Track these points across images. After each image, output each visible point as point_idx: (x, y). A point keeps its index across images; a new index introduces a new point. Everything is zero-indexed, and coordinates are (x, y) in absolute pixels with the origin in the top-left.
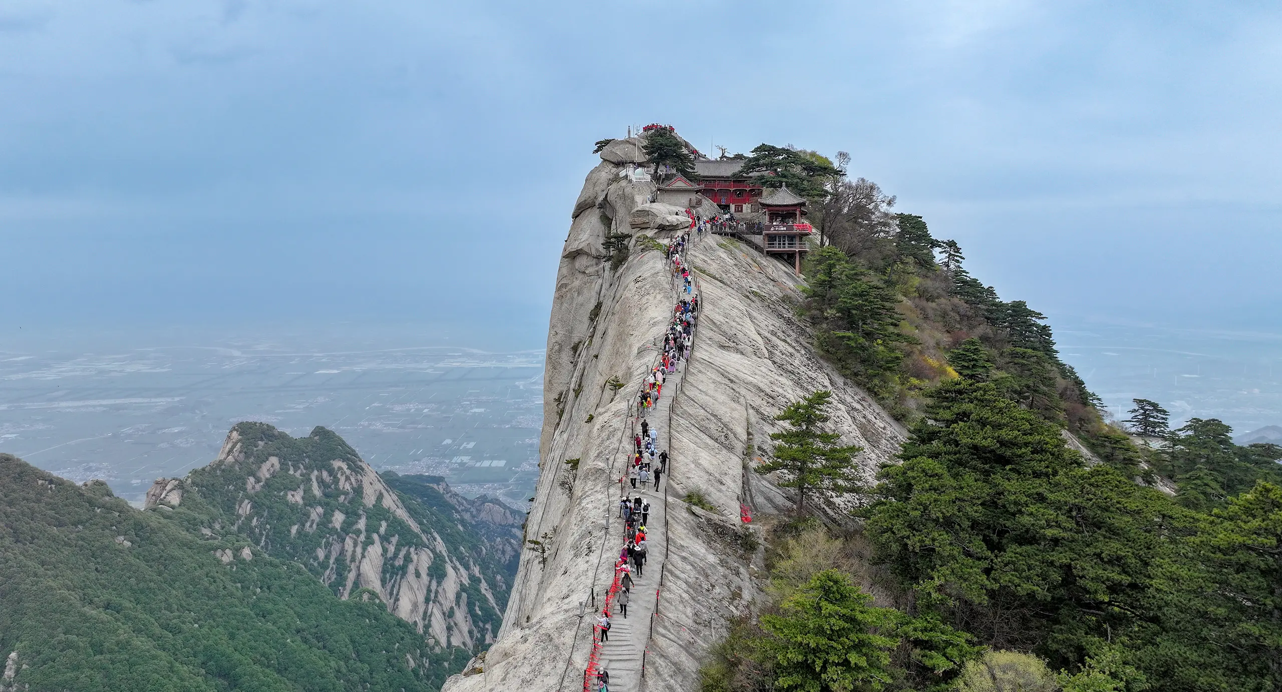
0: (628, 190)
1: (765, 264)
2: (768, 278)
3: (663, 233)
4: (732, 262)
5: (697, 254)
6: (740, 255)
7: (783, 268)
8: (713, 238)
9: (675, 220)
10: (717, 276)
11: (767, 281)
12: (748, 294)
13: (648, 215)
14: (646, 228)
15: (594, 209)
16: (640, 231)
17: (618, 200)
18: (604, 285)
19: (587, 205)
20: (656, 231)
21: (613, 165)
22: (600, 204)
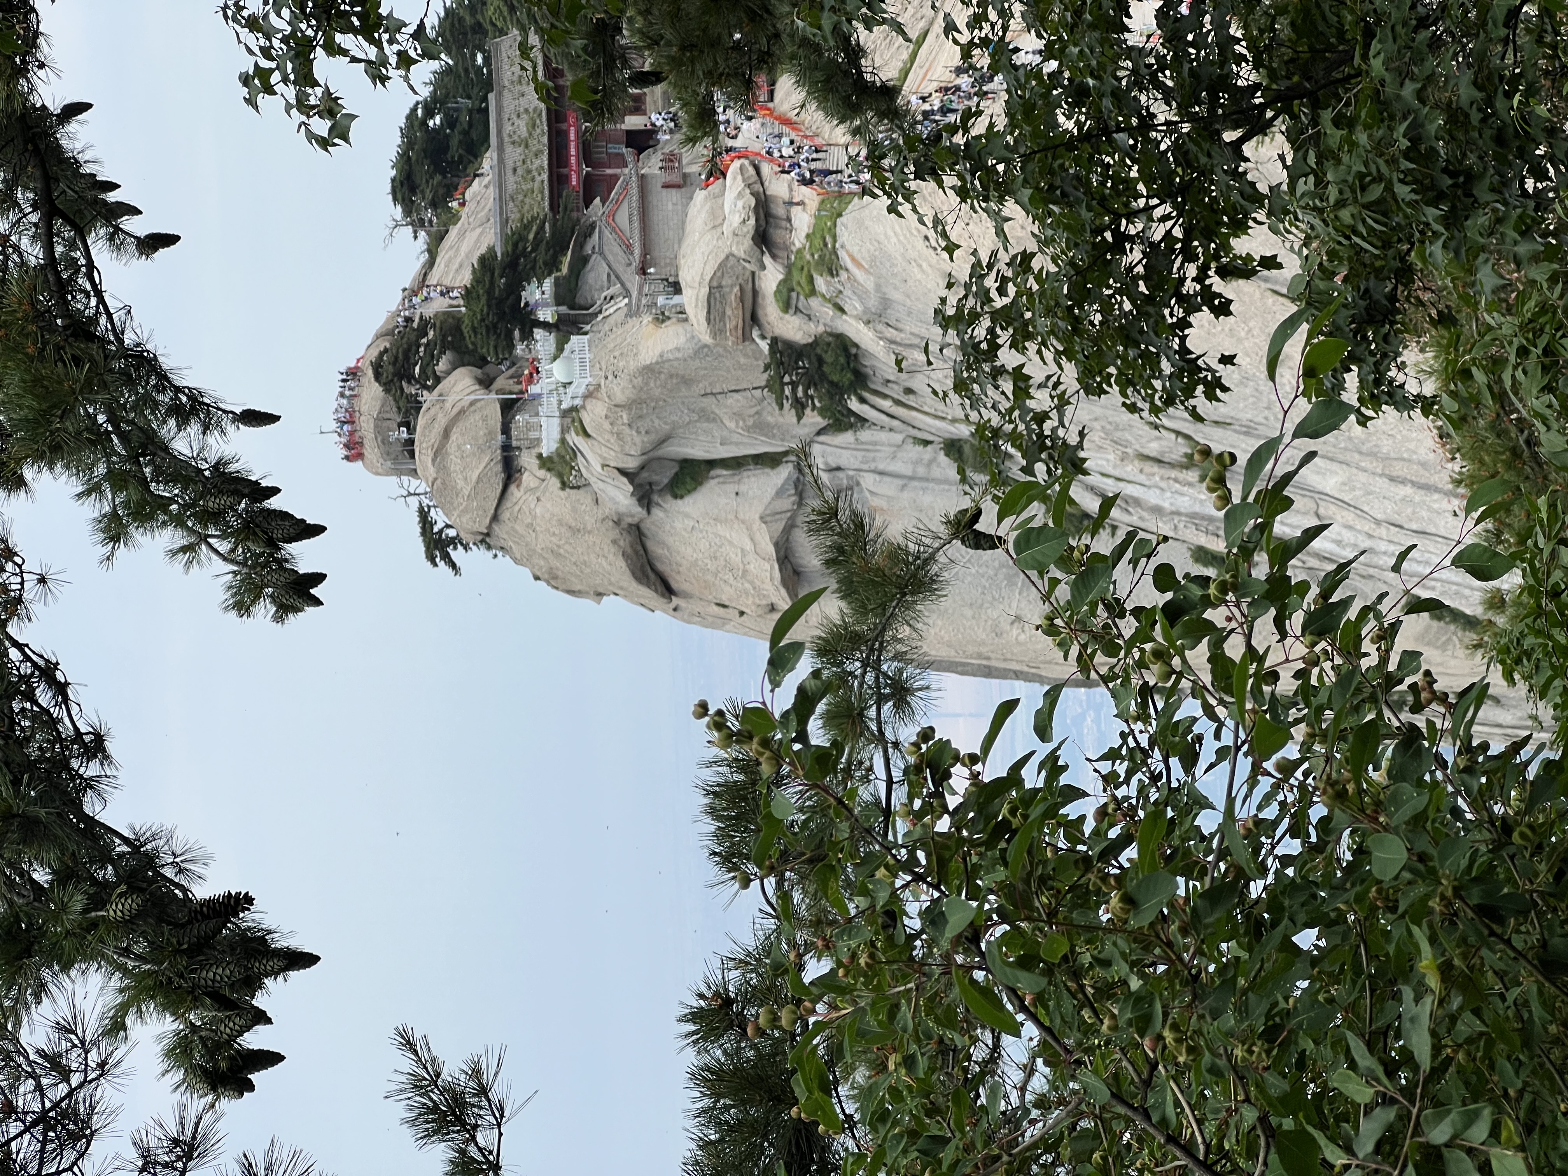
0: (621, 391)
3: (777, 235)
9: (740, 204)
13: (720, 286)
14: (755, 293)
15: (646, 526)
16: (760, 313)
17: (644, 425)
18: (881, 467)
19: (636, 552)
20: (767, 260)
21: (513, 488)
22: (640, 500)
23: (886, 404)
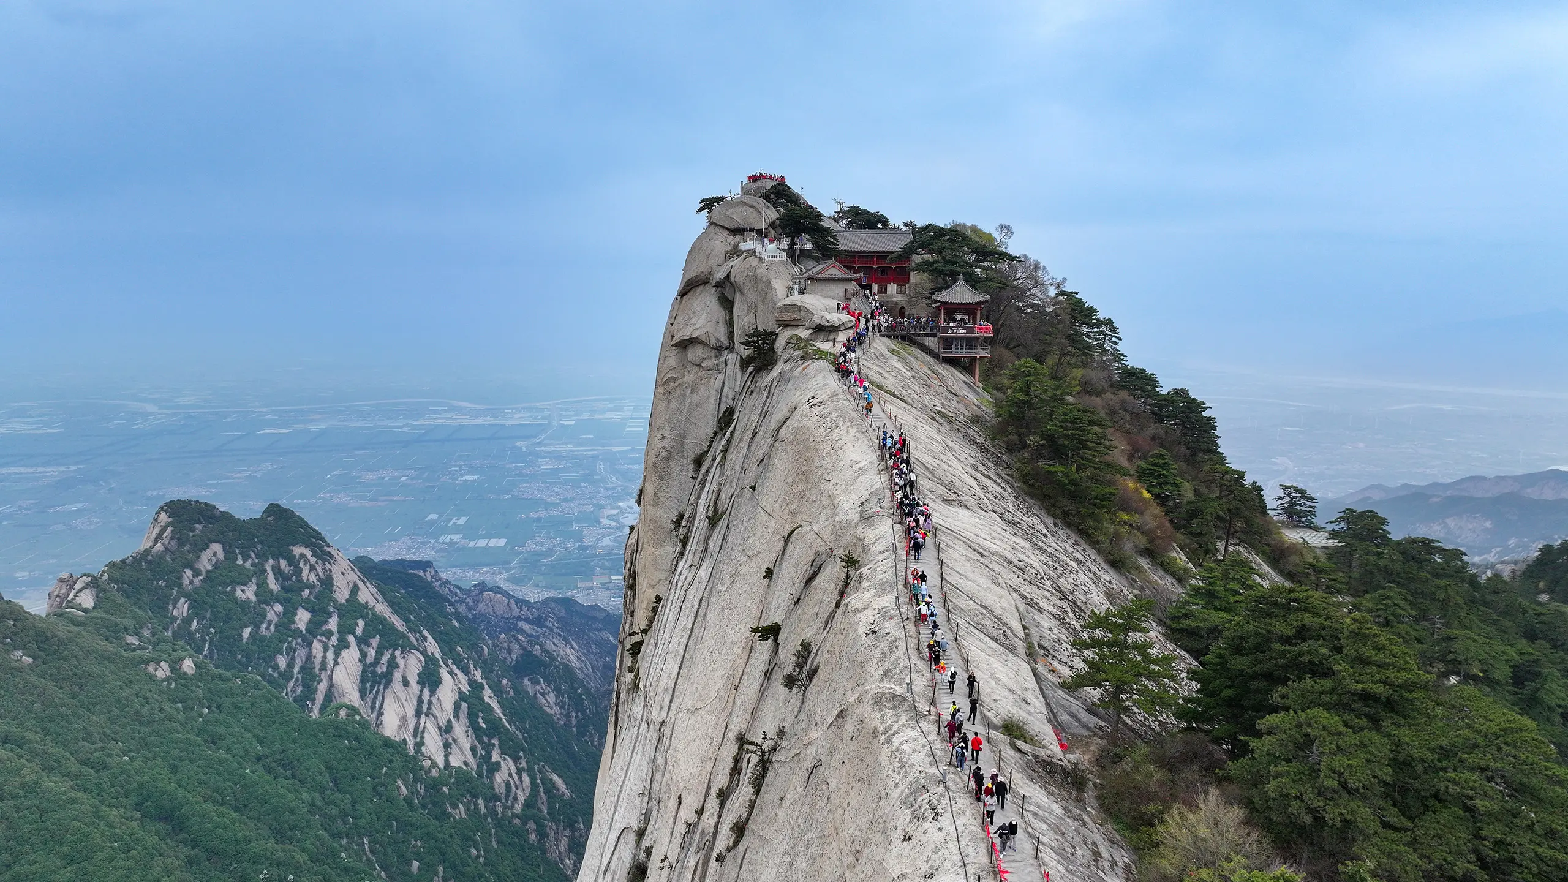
0: (761, 271)
1: (944, 374)
2: (951, 392)
3: (821, 336)
4: (909, 374)
5: (870, 365)
6: (916, 364)
7: (962, 376)
8: (883, 343)
9: (836, 319)
10: (896, 393)
11: (950, 396)
12: (933, 415)
13: (800, 311)
14: (797, 326)
15: (708, 286)
16: (788, 328)
17: (747, 282)
18: (726, 383)
19: (698, 281)
20: (810, 331)
21: (728, 232)
22: (717, 282)
23: (749, 383)
